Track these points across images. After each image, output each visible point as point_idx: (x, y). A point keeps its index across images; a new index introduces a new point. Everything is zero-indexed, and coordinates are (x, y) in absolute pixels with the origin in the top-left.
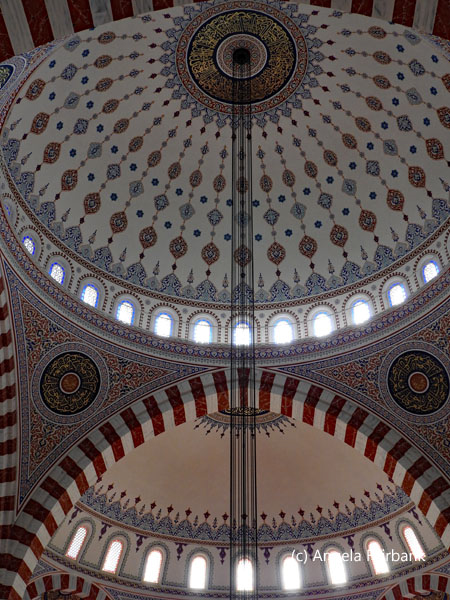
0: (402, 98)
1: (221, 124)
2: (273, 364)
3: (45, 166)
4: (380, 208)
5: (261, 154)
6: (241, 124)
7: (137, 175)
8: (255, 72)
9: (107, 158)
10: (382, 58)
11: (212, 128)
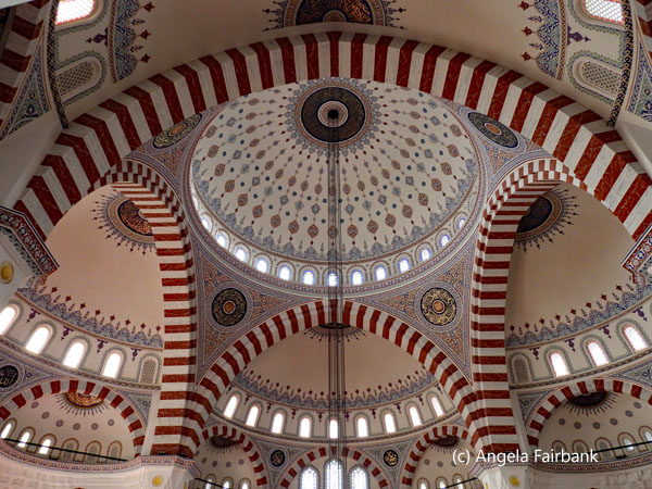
0: (426, 139)
1: (320, 153)
2: (352, 297)
3: (215, 178)
4: (414, 204)
5: (344, 171)
6: (333, 154)
7: (269, 183)
8: (341, 123)
9: (252, 173)
10: (415, 115)
11: (314, 156)
